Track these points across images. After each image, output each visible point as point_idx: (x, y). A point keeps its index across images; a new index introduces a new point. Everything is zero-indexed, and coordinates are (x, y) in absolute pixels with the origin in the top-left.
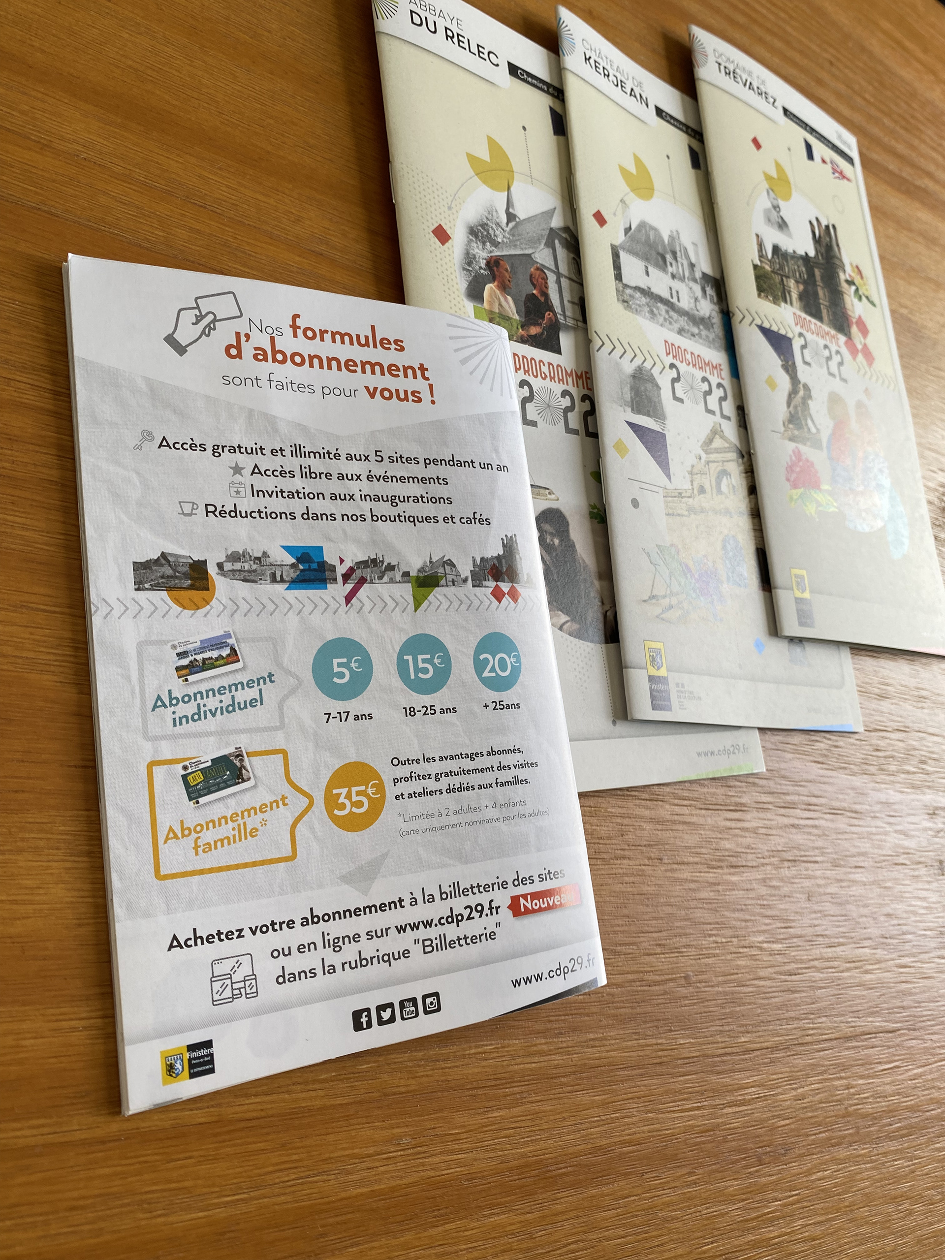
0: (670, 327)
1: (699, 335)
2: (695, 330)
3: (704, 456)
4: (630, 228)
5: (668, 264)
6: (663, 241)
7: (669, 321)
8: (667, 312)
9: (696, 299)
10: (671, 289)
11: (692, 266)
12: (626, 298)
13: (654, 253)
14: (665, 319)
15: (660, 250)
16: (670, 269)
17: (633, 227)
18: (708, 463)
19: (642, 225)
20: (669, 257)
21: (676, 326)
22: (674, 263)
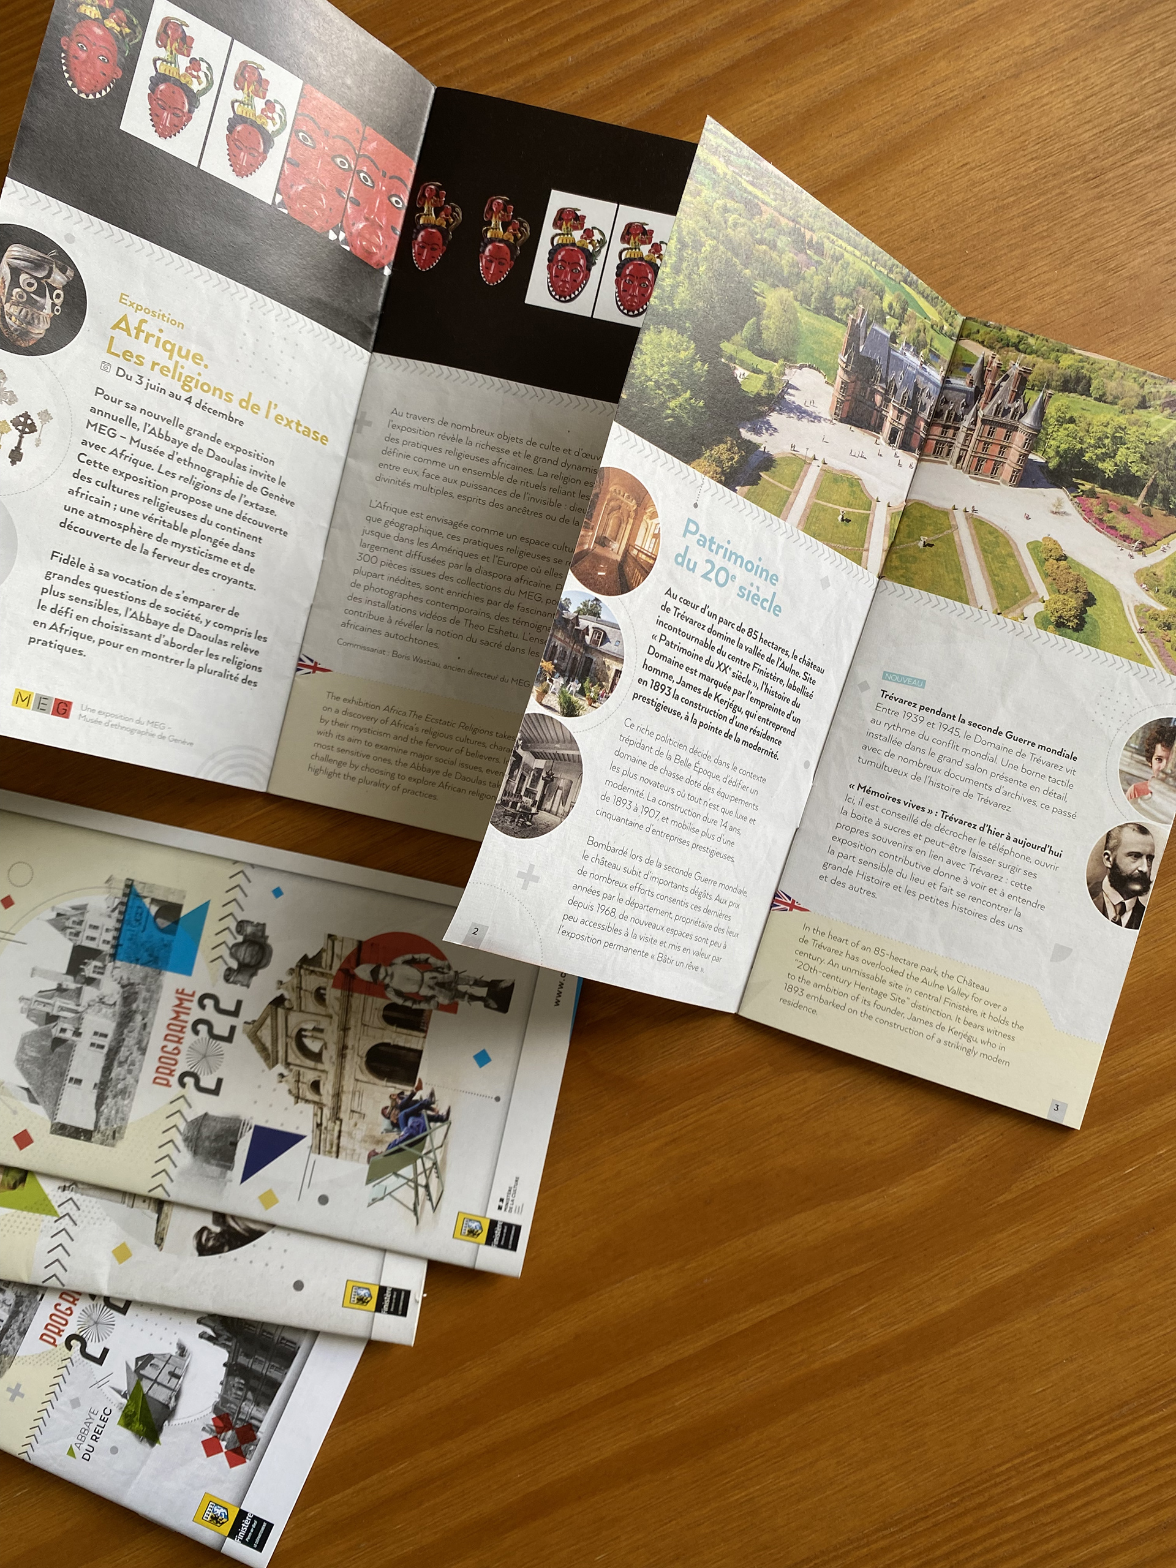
0: (138, 1064)
1: (145, 1014)
2: (138, 1018)
3: (280, 1068)
4: (27, 1090)
5: (62, 1035)
6: (35, 1033)
7: (131, 1067)
8: (121, 1064)
9: (101, 1001)
10: (92, 1045)
11: (60, 990)
12: (109, 1132)
13: (53, 1057)
14: (130, 1072)
15: (48, 1043)
16: (68, 1035)
17: (27, 1085)
18: (288, 1064)
19: (21, 1063)
20: (55, 1032)
21: (136, 1054)
22: (61, 1024)
